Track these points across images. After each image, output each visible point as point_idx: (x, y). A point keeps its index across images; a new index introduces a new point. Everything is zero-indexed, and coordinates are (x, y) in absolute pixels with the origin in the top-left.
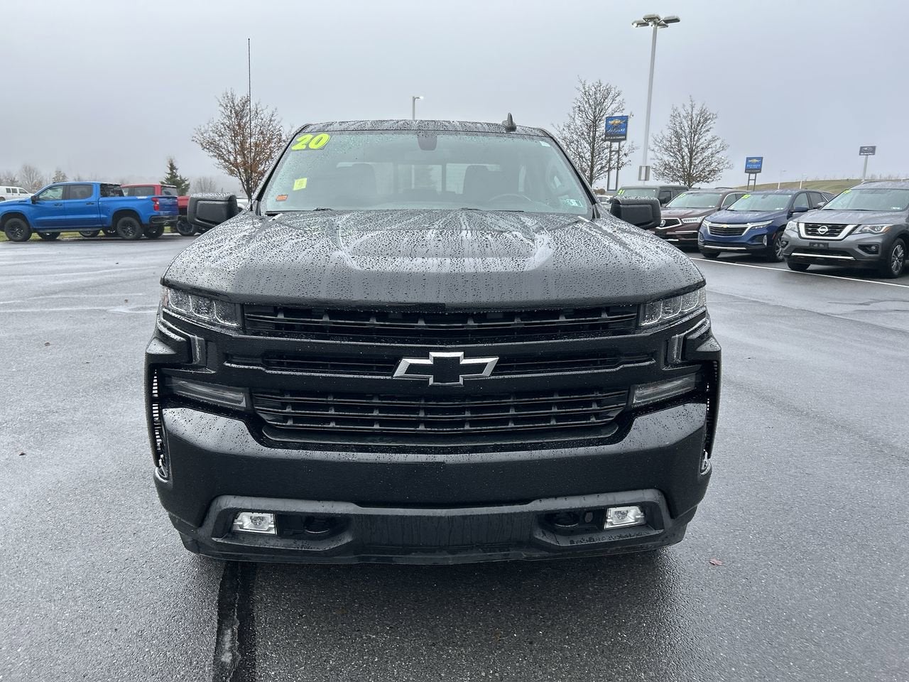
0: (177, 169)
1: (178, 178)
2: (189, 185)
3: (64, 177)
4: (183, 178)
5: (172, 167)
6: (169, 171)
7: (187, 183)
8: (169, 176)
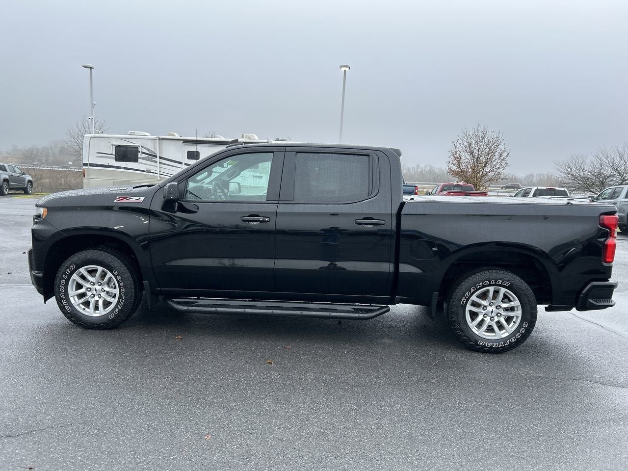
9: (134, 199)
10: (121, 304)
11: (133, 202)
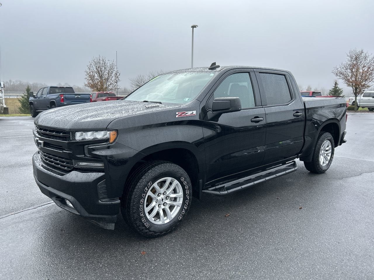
0: (338, 84)
1: (338, 88)
2: (342, 91)
3: (311, 89)
4: (340, 88)
5: (336, 84)
6: (334, 85)
7: (341, 90)
8: (334, 88)
9: (189, 113)
10: (186, 204)
11: (189, 116)
